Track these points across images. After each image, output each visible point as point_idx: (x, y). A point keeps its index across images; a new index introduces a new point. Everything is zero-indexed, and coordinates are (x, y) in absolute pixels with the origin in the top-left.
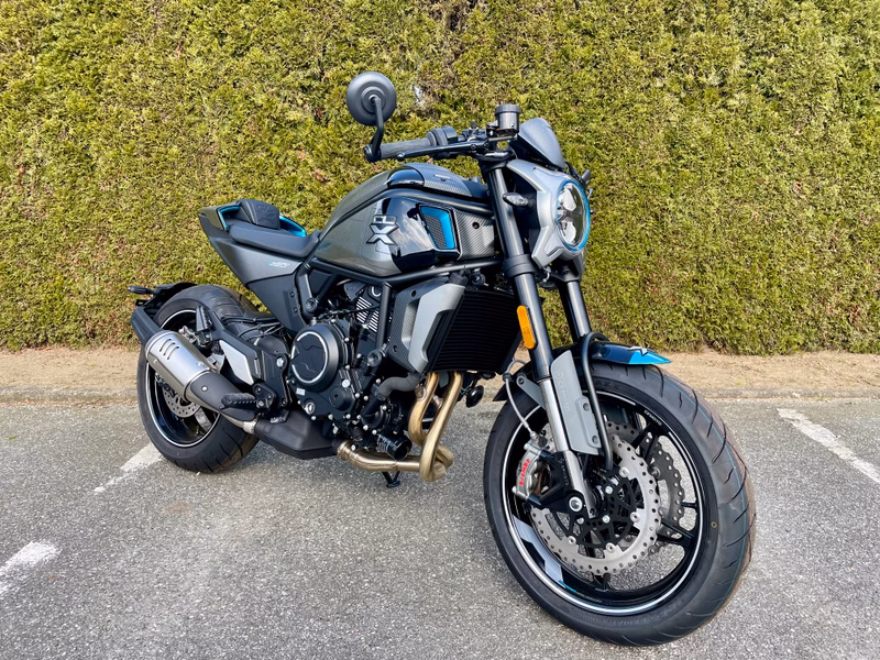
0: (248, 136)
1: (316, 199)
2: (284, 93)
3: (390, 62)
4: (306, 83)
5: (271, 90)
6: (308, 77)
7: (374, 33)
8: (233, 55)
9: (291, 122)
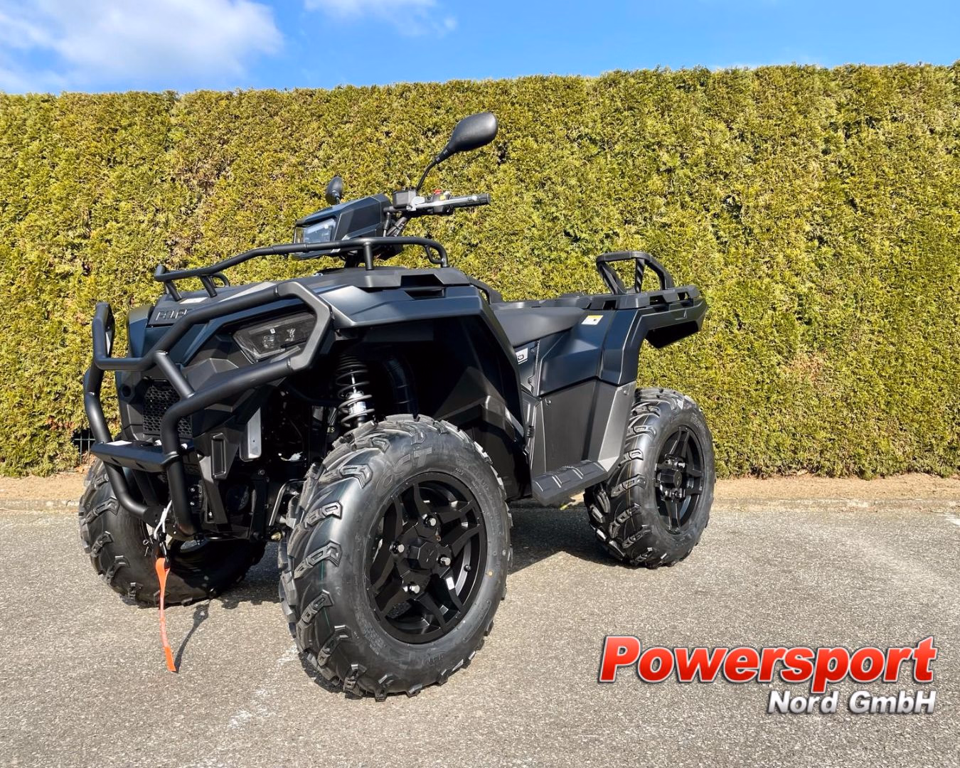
0: (19, 287)
1: (78, 340)
2: (54, 249)
3: (146, 222)
4: (77, 241)
5: (41, 248)
6: (79, 236)
7: (133, 199)
8: (13, 220)
9: (60, 274)
